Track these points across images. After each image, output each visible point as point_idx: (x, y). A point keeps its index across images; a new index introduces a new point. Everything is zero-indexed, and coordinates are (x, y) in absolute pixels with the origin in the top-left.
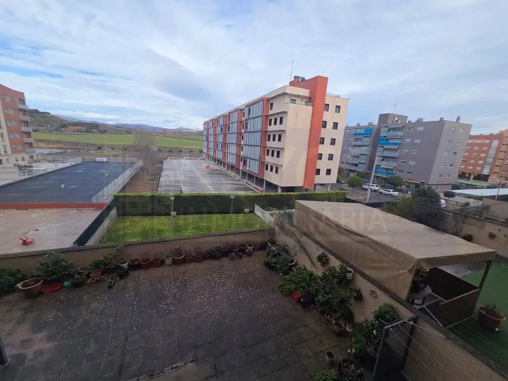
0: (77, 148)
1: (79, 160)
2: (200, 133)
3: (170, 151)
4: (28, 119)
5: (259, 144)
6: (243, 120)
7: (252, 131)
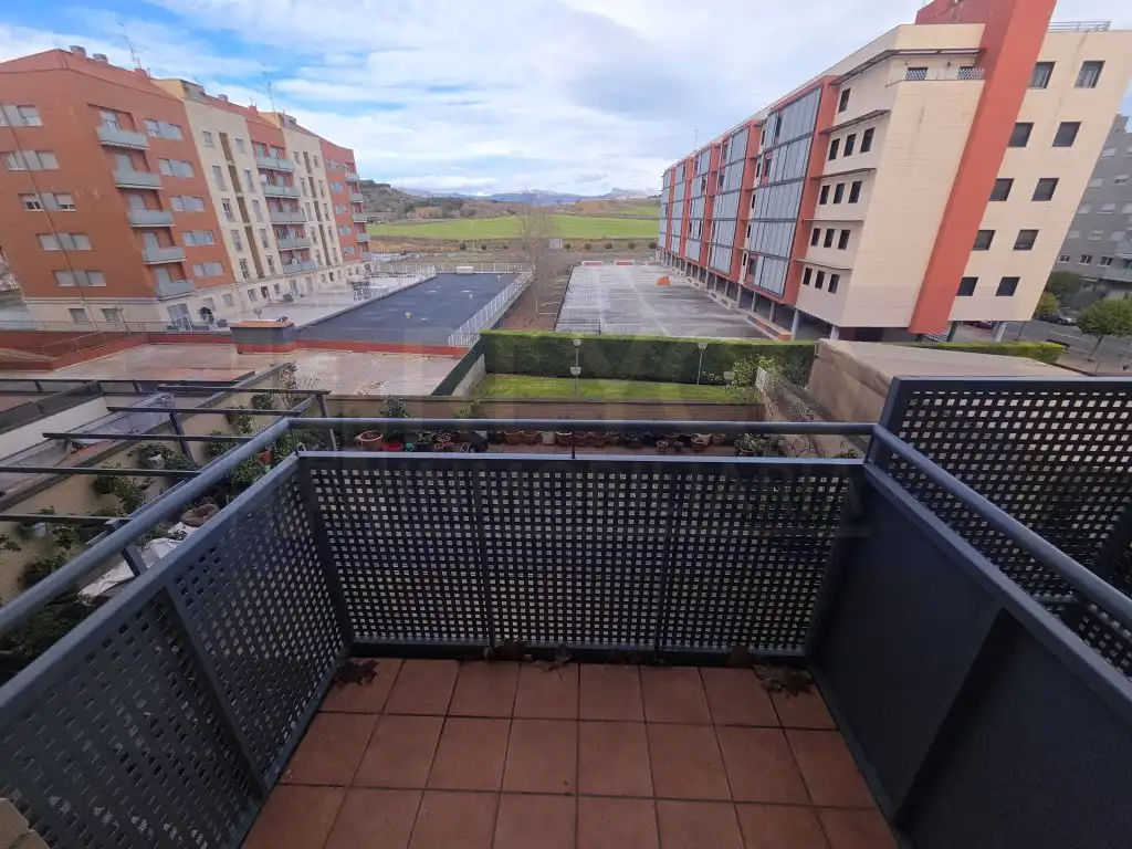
0: (430, 249)
1: (431, 272)
2: (655, 202)
3: (588, 247)
4: (358, 198)
5: (792, 214)
6: (760, 152)
7: (779, 179)
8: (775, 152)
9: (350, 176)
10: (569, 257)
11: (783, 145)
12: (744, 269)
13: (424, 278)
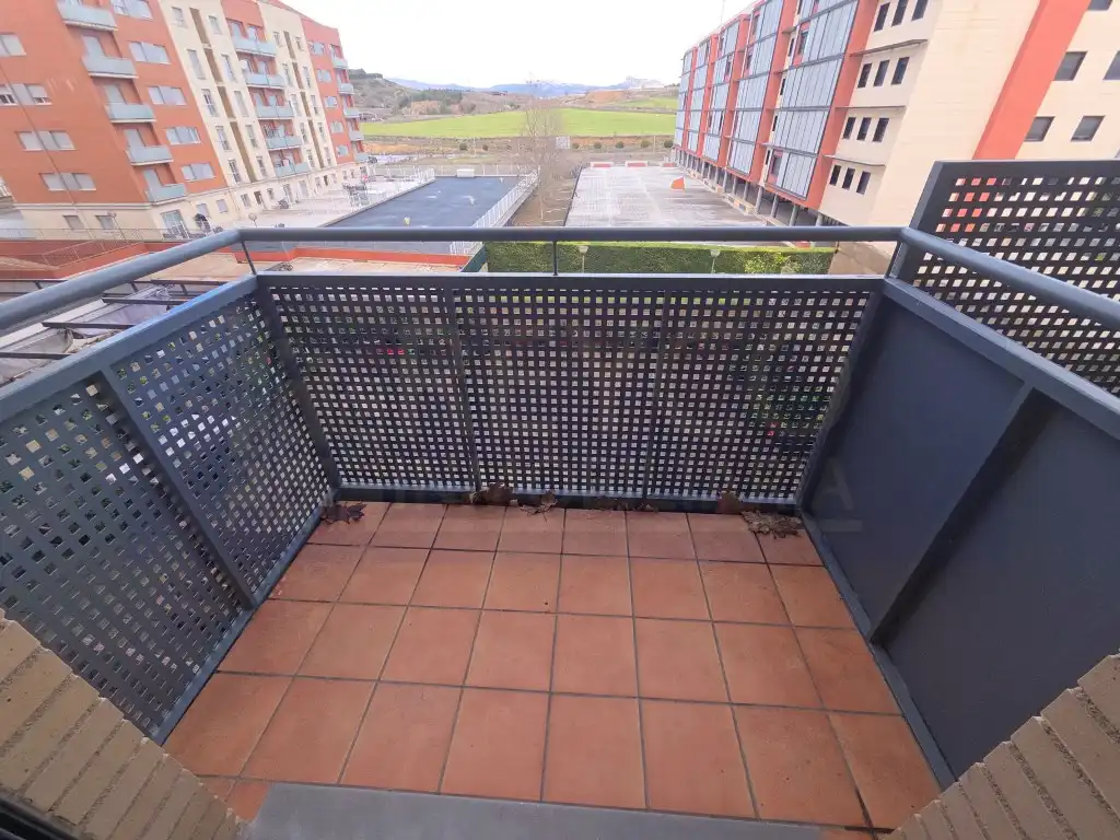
0: (427, 149)
1: (429, 174)
2: (673, 91)
3: (598, 146)
4: (347, 88)
5: (825, 100)
6: (796, 23)
7: (814, 58)
8: (813, 23)
9: (337, 62)
10: (576, 158)
11: (823, 12)
12: (766, 168)
13: (423, 182)
